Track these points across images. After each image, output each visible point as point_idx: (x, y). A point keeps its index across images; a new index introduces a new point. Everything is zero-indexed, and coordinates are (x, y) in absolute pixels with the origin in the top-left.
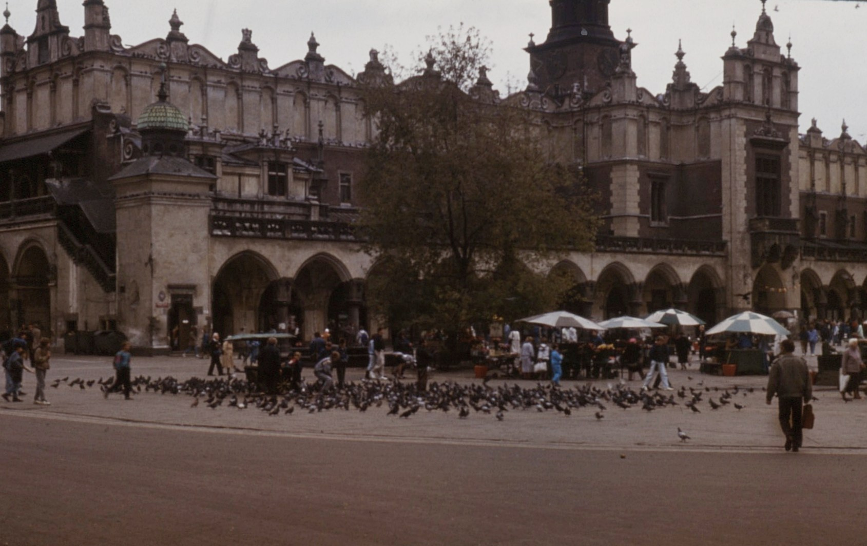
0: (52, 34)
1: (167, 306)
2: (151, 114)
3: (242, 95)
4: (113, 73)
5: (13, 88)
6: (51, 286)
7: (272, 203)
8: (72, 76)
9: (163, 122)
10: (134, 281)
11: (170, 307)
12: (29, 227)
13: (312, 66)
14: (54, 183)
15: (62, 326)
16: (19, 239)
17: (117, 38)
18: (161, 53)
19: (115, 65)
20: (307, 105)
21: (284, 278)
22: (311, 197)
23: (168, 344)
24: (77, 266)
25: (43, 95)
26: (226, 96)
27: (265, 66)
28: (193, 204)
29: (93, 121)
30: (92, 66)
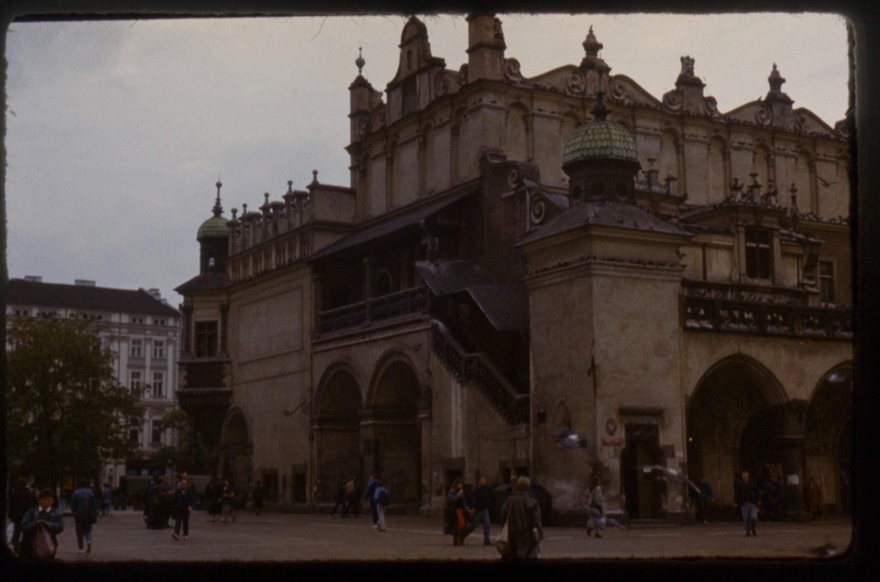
0: (421, 71)
1: (619, 444)
2: (586, 138)
3: (683, 147)
4: (508, 112)
5: (367, 156)
6: (423, 419)
7: (753, 289)
8: (450, 122)
9: (606, 148)
10: (562, 402)
11: (623, 446)
12: (391, 334)
13: (776, 109)
14: (428, 267)
15: (439, 477)
16: (376, 353)
17: (514, 63)
18: (574, 86)
19: (511, 101)
20: (770, 164)
21: (795, 401)
22: (806, 281)
23: (621, 508)
24: (462, 386)
25: (408, 156)
26: (661, 148)
27: (713, 108)
28: (653, 277)
29: (481, 178)
30: (481, 100)
